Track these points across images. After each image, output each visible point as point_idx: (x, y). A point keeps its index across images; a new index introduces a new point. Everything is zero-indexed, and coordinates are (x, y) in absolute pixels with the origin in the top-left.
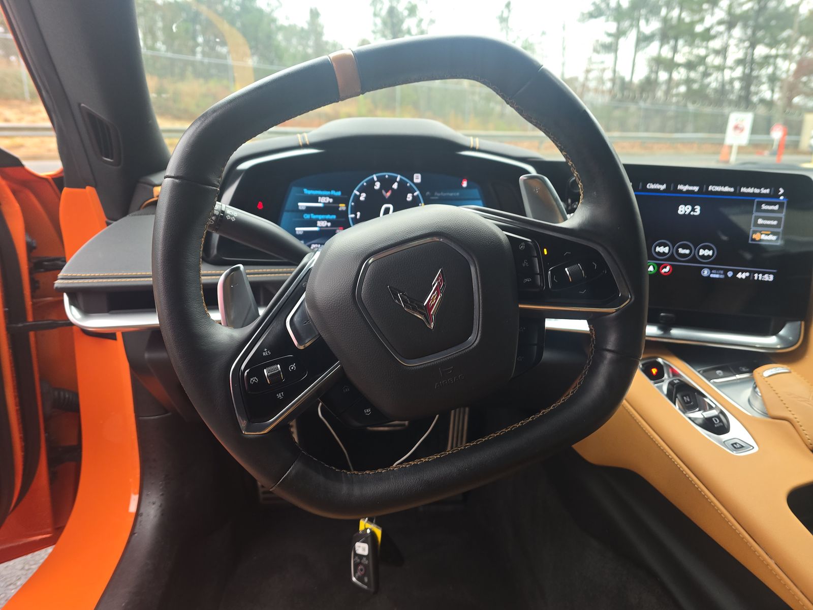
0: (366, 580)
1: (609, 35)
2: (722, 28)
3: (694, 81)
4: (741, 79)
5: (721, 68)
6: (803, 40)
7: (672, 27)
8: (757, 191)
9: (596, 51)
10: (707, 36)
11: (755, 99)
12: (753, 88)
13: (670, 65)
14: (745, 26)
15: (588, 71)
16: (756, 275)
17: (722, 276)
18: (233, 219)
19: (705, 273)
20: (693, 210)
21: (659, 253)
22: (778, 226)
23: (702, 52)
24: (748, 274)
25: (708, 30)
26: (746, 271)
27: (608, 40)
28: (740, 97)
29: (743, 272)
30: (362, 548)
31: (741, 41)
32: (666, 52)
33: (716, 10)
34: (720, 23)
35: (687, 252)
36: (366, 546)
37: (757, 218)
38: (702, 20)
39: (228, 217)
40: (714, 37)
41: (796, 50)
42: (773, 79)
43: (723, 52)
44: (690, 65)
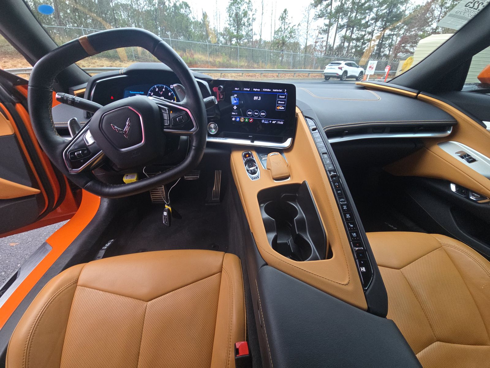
0: (166, 222)
1: (326, 25)
2: (373, 22)
3: (358, 46)
4: (377, 45)
5: (369, 40)
6: (405, 27)
7: (352, 21)
8: (278, 91)
9: (320, 33)
10: (367, 25)
11: (382, 54)
12: (382, 50)
13: (349, 39)
14: (382, 21)
15: (316, 42)
16: (278, 122)
17: (268, 123)
18: (78, 102)
19: (263, 121)
20: (258, 98)
21: (248, 114)
22: (284, 104)
23: (363, 33)
24: (276, 122)
25: (367, 22)
26: (275, 121)
27: (325, 28)
28: (376, 53)
29: (274, 121)
30: (165, 214)
31: (380, 27)
32: (348, 33)
33: (371, 13)
34: (372, 19)
35: (257, 114)
36: (166, 213)
37: (278, 101)
38: (365, 18)
39: (76, 101)
40: (369, 26)
41: (401, 32)
42: (390, 45)
43: (371, 33)
44: (358, 40)
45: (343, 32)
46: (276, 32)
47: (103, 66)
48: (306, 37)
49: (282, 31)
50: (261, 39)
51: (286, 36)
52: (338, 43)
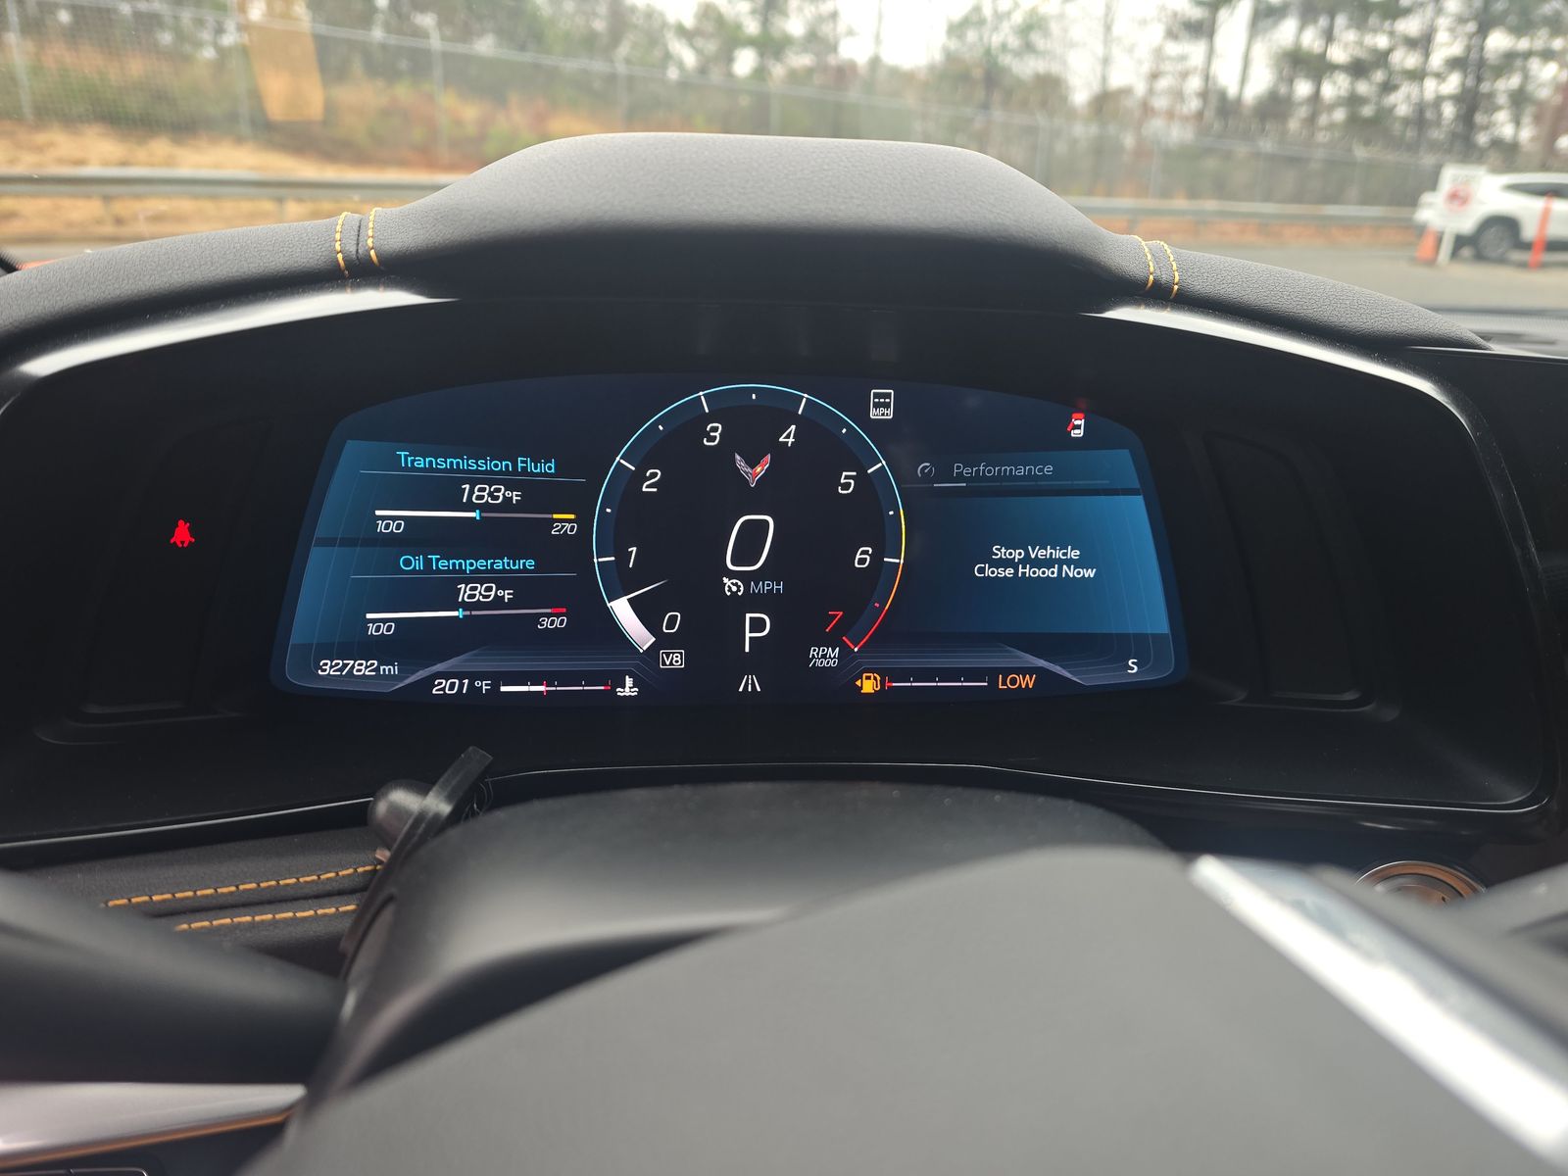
1: (1199, 3)
3: (1363, 101)
4: (1457, 99)
5: (1417, 76)
9: (1171, 35)
10: (1391, 9)
11: (1483, 139)
12: (1479, 118)
13: (1316, 67)
15: (1155, 76)
23: (1382, 42)
27: (1197, 13)
28: (1454, 136)
31: (1462, 20)
32: (1311, 40)
40: (1406, 12)
42: (1519, 99)
43: (1423, 43)
44: (1358, 69)
45: (1286, 32)
46: (957, 29)
47: (81, 162)
48: (1100, 51)
49: (981, 22)
50: (875, 62)
51: (1004, 47)
52: (1261, 82)
